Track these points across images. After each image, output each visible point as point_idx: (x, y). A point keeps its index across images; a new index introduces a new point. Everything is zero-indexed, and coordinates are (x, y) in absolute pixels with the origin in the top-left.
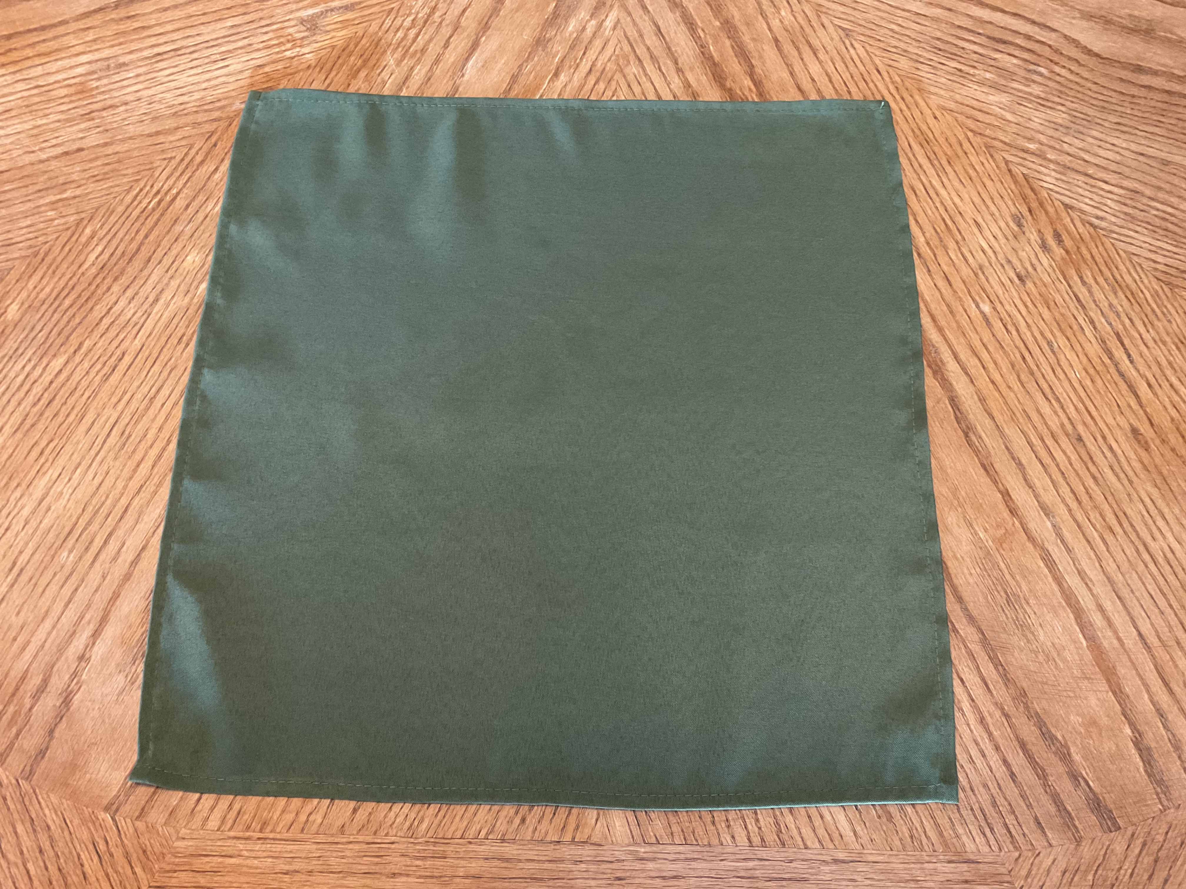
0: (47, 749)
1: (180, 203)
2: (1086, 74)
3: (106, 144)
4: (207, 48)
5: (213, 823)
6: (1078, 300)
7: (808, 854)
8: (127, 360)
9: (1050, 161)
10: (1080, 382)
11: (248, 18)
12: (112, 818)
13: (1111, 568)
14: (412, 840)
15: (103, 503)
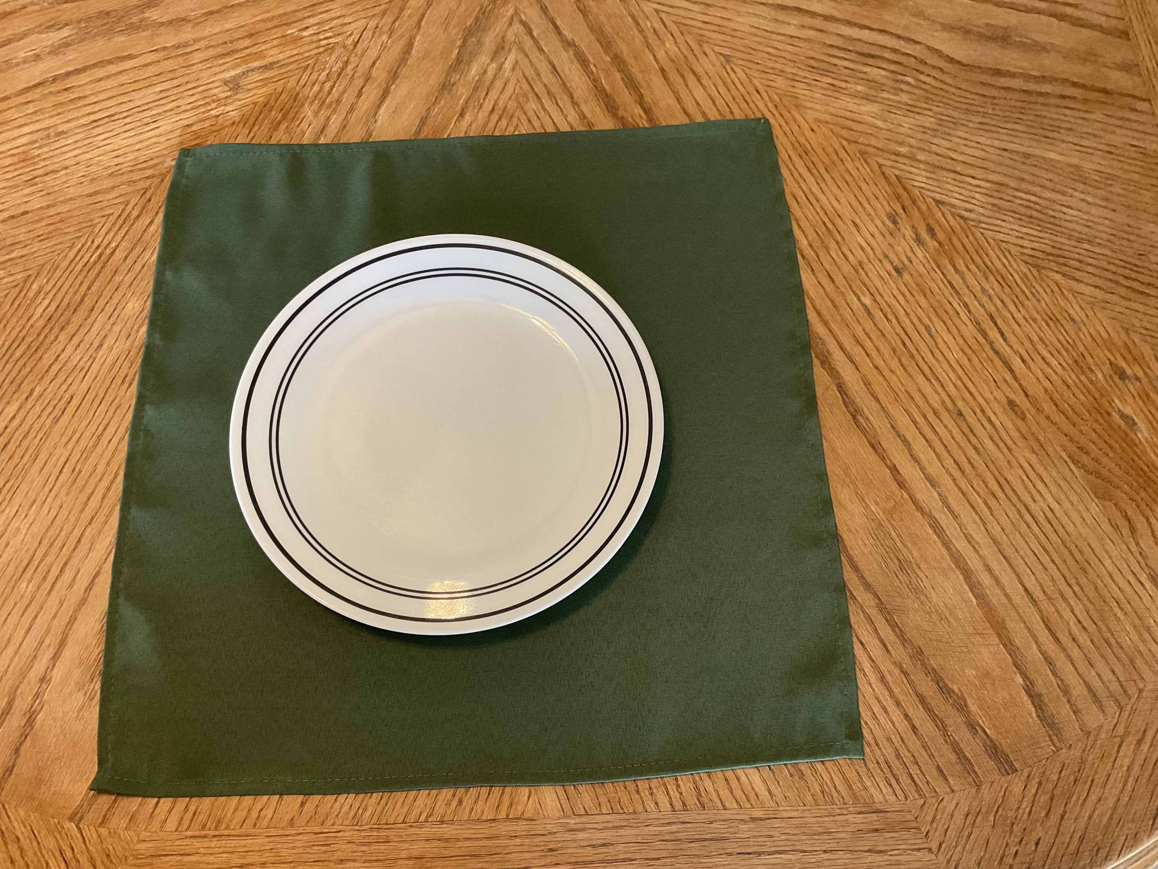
0: (14, 766)
1: (119, 255)
2: (949, 81)
3: (48, 207)
4: (139, 112)
5: (171, 825)
6: (953, 287)
7: (727, 814)
8: (75, 402)
9: (920, 161)
10: (958, 361)
11: (175, 82)
12: (77, 826)
13: (996, 530)
14: (357, 828)
15: (58, 535)
